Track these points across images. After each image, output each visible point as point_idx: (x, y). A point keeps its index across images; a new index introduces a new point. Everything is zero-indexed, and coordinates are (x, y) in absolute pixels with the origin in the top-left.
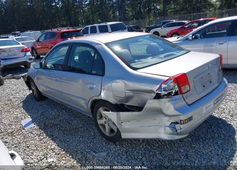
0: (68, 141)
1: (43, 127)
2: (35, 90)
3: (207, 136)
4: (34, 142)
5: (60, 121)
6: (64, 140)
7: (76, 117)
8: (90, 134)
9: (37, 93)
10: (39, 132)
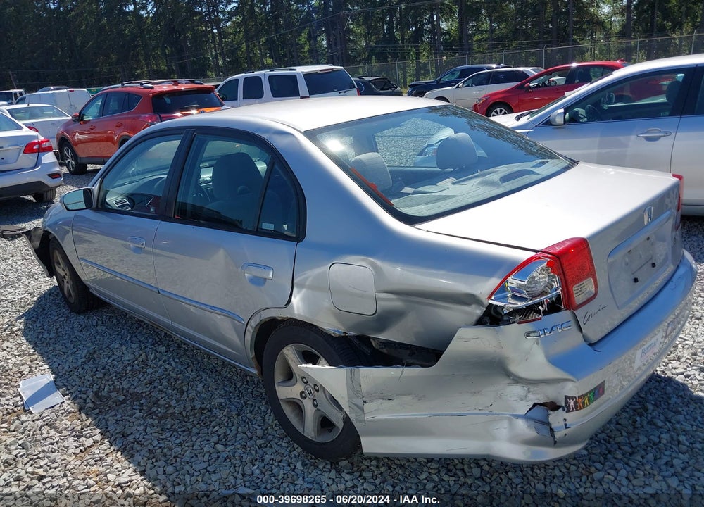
0: (176, 457)
1: (93, 402)
2: (67, 277)
3: (637, 440)
4: (62, 460)
5: (150, 384)
6: (165, 451)
7: (203, 371)
8: (249, 430)
9: (73, 287)
10: (79, 422)
